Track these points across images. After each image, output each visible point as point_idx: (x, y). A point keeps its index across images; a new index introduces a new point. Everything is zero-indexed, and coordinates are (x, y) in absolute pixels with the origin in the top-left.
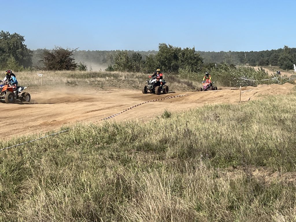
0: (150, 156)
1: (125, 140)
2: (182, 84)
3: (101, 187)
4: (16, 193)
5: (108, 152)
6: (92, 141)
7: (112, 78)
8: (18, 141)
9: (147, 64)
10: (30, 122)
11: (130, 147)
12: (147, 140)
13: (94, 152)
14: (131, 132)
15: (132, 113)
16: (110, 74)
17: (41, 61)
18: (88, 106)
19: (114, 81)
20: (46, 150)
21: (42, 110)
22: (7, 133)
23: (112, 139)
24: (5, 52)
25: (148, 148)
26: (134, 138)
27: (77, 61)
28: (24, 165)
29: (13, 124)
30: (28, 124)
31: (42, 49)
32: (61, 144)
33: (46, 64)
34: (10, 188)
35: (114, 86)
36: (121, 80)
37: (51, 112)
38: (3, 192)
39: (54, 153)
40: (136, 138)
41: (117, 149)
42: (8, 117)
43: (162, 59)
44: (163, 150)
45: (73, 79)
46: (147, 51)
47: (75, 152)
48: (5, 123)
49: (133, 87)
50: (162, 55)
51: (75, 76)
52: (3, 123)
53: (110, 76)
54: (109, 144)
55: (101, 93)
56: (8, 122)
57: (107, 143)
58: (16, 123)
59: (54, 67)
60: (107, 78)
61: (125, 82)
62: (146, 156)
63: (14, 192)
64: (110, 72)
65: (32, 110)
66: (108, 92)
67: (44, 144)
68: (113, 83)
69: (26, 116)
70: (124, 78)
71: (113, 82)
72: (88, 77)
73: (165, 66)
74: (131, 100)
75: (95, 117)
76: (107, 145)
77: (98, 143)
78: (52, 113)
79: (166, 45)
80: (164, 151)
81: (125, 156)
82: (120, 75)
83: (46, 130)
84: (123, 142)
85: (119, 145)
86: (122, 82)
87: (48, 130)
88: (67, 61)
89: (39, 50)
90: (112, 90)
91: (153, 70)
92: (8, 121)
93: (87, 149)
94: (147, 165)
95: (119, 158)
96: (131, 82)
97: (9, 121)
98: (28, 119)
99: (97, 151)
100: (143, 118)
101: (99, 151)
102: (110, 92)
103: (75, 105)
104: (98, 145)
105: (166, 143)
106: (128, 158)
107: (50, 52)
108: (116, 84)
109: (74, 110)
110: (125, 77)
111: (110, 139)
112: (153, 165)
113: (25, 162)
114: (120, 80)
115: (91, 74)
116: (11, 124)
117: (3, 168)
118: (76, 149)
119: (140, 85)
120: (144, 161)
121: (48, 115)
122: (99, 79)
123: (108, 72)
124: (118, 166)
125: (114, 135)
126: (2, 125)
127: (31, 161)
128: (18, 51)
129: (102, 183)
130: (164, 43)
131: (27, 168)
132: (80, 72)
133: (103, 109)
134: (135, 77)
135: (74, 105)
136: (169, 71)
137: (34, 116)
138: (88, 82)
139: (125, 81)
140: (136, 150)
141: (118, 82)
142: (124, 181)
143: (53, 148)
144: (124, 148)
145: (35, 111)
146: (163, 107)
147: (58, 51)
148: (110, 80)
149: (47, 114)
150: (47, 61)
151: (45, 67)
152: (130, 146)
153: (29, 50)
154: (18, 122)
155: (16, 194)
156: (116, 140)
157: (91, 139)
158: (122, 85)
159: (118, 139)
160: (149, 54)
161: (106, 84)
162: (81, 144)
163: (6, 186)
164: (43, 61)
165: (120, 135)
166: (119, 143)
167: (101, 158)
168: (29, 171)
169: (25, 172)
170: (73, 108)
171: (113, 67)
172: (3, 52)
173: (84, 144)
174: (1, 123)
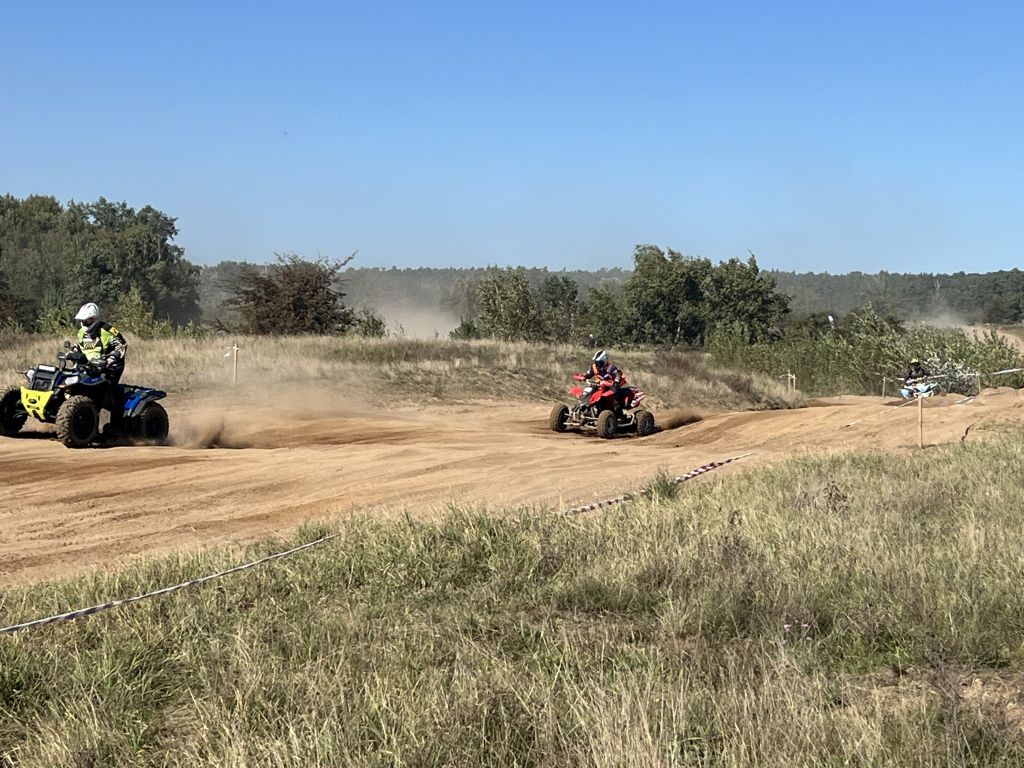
1: (516, 574)
2: (715, 384)
3: (435, 731)
4: (145, 746)
5: (460, 614)
6: (406, 573)
7: (475, 361)
8: (154, 574)
9: (593, 314)
10: (193, 508)
11: (533, 596)
12: (595, 573)
13: (410, 612)
14: (538, 547)
15: (544, 480)
16: (468, 347)
17: (230, 301)
18: (392, 456)
19: (480, 372)
20: (247, 605)
21: (232, 468)
22: (116, 546)
23: (474, 566)
24: (110, 271)
25: (596, 601)
26: (548, 567)
27: (355, 305)
28: (172, 652)
29: (137, 516)
30: (185, 517)
31: (234, 263)
32: (300, 586)
33: (247, 313)
34: (125, 731)
35: (479, 389)
36: (505, 368)
37: (265, 475)
38: (101, 743)
39: (275, 614)
40: (555, 567)
41: (488, 603)
42: (118, 494)
43: (645, 297)
44: (650, 606)
45: (338, 367)
46: (596, 271)
47: (346, 610)
48: (108, 512)
49: (546, 392)
50: (645, 286)
51: (346, 355)
52: (101, 514)
53: (466, 353)
54: (464, 585)
55: (434, 412)
56: (118, 510)
57: (458, 582)
58: (146, 514)
59: (274, 325)
60: (457, 362)
61: (516, 376)
62: (591, 631)
63: (140, 745)
64: (466, 342)
65: (198, 470)
66: (460, 408)
67: (242, 584)
68: (475, 378)
69: (181, 490)
70: (514, 362)
71: (475, 374)
72: (390, 359)
73: (657, 321)
75: (416, 494)
76: (455, 589)
77: (423, 582)
78: (269, 479)
79: (659, 251)
80: (652, 611)
81: (520, 627)
82: (501, 351)
83: (248, 538)
84: (510, 580)
85: (497, 589)
86: (509, 376)
87: (252, 538)
89: (226, 267)
90: (474, 404)
91: (614, 336)
92: (120, 506)
93: (388, 600)
94: (593, 658)
95: (498, 635)
96: (539, 375)
97: (121, 507)
98: (186, 499)
99: (421, 609)
100: (578, 499)
101: (430, 611)
102: (466, 411)
103: (348, 454)
104: (423, 589)
105: (660, 583)
106: (528, 635)
107: (264, 274)
108: (487, 383)
109: (344, 472)
110: (519, 360)
111: (466, 569)
112: (613, 661)
113: (176, 645)
114: (500, 369)
115: (403, 347)
116: (130, 517)
117: (101, 662)
118: (350, 602)
119: (568, 387)
120: (585, 644)
121: (252, 486)
122: (427, 365)
123: (459, 342)
124: (493, 662)
125: (480, 554)
126: (99, 519)
127: (197, 641)
128: (155, 270)
129: (439, 718)
130: (653, 243)
131: (182, 665)
132: (364, 341)
133: (443, 467)
134: (552, 357)
135: (343, 454)
136: (669, 338)
137: (204, 490)
138: (392, 374)
139: (516, 373)
140: (555, 605)
141: (495, 377)
142: (514, 710)
143: (272, 599)
144: (515, 601)
145: (209, 473)
146: (650, 462)
147: (286, 269)
148: (468, 370)
149: (249, 482)
150: (252, 303)
151: (246, 323)
152: (537, 592)
154: (153, 509)
155: (147, 750)
156: (486, 572)
157: (401, 570)
158: (507, 388)
159: (493, 568)
160: (600, 282)
161: (454, 382)
162: (369, 584)
163: (111, 726)
164: (237, 303)
165: (500, 556)
166: (497, 584)
167: (435, 632)
168: (189, 674)
169: (179, 677)
170: (339, 463)
171: (476, 326)
172: (105, 271)
173: (378, 585)
174: (94, 511)
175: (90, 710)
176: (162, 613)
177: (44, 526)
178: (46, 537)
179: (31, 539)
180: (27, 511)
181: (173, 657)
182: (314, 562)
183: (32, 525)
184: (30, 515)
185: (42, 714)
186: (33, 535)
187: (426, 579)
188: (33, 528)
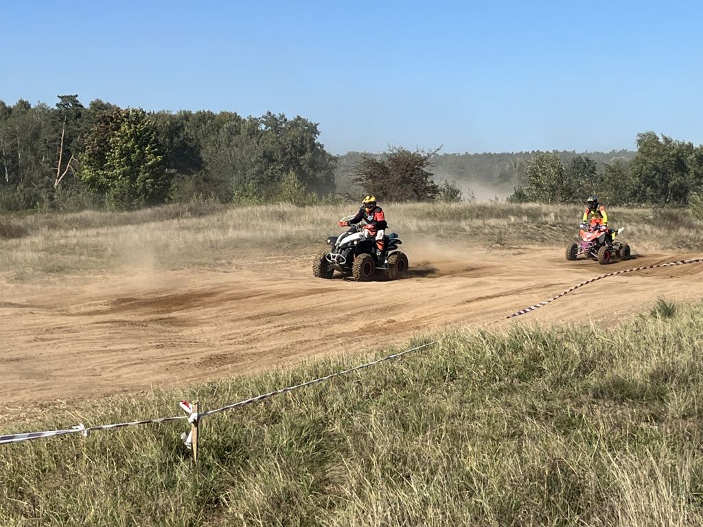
0: (628, 411)
1: (563, 373)
2: (697, 232)
3: (511, 485)
4: (313, 492)
5: (525, 401)
6: (485, 372)
7: (525, 219)
8: (315, 372)
9: (608, 183)
10: (335, 323)
11: (576, 388)
12: (619, 372)
13: (489, 399)
14: (578, 353)
15: (577, 303)
16: (520, 208)
17: (357, 180)
18: (469, 286)
19: (529, 226)
20: (377, 393)
21: (361, 295)
22: (285, 350)
23: (532, 368)
24: (276, 160)
25: (621, 392)
26: (586, 368)
27: (439, 179)
28: (329, 426)
29: (298, 328)
30: (330, 329)
31: (358, 153)
32: (412, 380)
33: (366, 187)
34: (300, 481)
35: (528, 238)
36: (547, 223)
37: (382, 300)
38: (285, 489)
39: (396, 400)
40: (590, 368)
41: (543, 393)
42: (286, 313)
43: (646, 171)
44: (661, 396)
45: (431, 223)
46: (608, 152)
47: (445, 397)
48: (279, 326)
50: (645, 162)
51: (435, 216)
52: (275, 327)
53: (519, 213)
54: (525, 380)
55: (497, 254)
56: (286, 325)
57: (521, 377)
58: (305, 327)
59: (385, 194)
60: (513, 219)
61: (554, 228)
62: (619, 412)
63: (310, 491)
64: (518, 205)
65: (338, 297)
66: (515, 251)
67: (374, 379)
68: (526, 230)
70: (553, 218)
71: (525, 227)
72: (466, 218)
73: (655, 187)
74: (572, 272)
75: (487, 313)
76: (520, 383)
78: (386, 303)
79: (655, 136)
80: (662, 399)
81: (567, 410)
82: (544, 211)
83: (373, 344)
84: (559, 377)
85: (549, 383)
86: (549, 228)
87: (377, 344)
88: (415, 180)
89: (351, 156)
90: (525, 248)
91: (623, 198)
92: (286, 322)
93: (474, 390)
94: (621, 433)
95: (551, 416)
96: (572, 228)
97: (288, 322)
99: (497, 397)
100: (603, 316)
101: (503, 399)
102: (520, 253)
103: (439, 285)
104: (498, 383)
105: (666, 380)
106: (573, 416)
107: (378, 160)
108: (537, 233)
109: (437, 297)
110: (556, 217)
111: (527, 369)
112: (636, 436)
113: (330, 421)
114: (542, 223)
115: (474, 209)
116: (294, 329)
117: (282, 434)
118: (447, 391)
120: (614, 424)
121: (375, 307)
122: (492, 222)
123: (514, 205)
124: (549, 435)
125: (536, 358)
126: (273, 330)
127: (344, 418)
128: (304, 159)
131: (334, 435)
132: (447, 206)
133: (506, 294)
135: (436, 285)
136: (662, 199)
137: (343, 311)
138: (467, 228)
139: (554, 226)
140: (592, 395)
141: (539, 229)
142: (567, 472)
143: (394, 389)
144: (562, 392)
145: (345, 298)
146: (653, 289)
147: (394, 157)
148: (520, 224)
149: (373, 305)
150: (370, 180)
152: (577, 386)
153: (329, 155)
154: (309, 324)
155: (315, 494)
156: (541, 370)
157: (481, 369)
158: (548, 237)
159: (546, 368)
160: (612, 160)
161: (511, 233)
162: (459, 379)
163: (291, 477)
164: (360, 180)
165: (551, 360)
166: (549, 380)
167: (508, 414)
168: (340, 441)
169: (333, 443)
170: (433, 291)
171: (525, 193)
172: (271, 160)
173: (466, 380)
174: (270, 325)
175: (277, 467)
176: (320, 399)
177: (238, 335)
178: (239, 343)
179: (230, 344)
180: (226, 325)
181: (329, 429)
182: (422, 363)
183: (229, 335)
184: (228, 328)
185: (245, 469)
186: (231, 342)
187: (499, 376)
188: (231, 337)
